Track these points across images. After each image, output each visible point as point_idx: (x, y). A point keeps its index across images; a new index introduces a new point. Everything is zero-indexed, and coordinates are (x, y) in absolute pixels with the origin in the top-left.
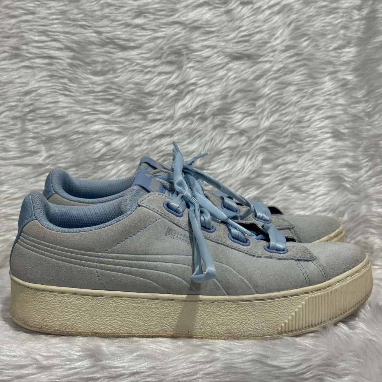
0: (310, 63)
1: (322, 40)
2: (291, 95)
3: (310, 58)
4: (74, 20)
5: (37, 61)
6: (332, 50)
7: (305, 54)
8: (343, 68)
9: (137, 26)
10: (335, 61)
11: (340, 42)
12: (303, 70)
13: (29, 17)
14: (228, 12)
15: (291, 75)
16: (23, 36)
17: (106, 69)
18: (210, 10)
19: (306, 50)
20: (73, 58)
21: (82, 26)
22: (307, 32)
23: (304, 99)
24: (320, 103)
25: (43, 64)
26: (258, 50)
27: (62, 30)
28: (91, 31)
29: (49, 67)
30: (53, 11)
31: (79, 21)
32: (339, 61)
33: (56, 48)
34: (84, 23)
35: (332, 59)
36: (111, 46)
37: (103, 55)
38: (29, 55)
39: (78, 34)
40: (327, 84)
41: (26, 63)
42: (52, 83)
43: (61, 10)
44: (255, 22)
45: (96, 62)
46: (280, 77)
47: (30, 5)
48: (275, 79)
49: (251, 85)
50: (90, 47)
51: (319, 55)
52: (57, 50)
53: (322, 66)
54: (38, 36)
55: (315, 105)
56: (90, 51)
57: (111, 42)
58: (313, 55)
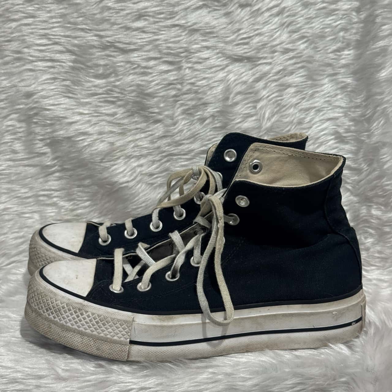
0: (310, 65)
1: (321, 43)
2: (291, 97)
3: (310, 60)
4: (75, 24)
5: (40, 63)
6: (331, 53)
7: (304, 57)
8: (342, 70)
9: (137, 29)
10: (335, 64)
11: (339, 45)
12: (302, 72)
13: (30, 20)
14: (227, 14)
15: (290, 77)
16: (24, 39)
17: (108, 72)
18: (209, 12)
19: (305, 52)
20: (74, 61)
21: (82, 30)
22: (306, 34)
23: (304, 101)
24: (320, 105)
25: (45, 67)
26: (258, 52)
27: (62, 34)
28: (91, 34)
29: (52, 70)
30: (53, 14)
31: (80, 25)
32: (339, 64)
33: (58, 51)
34: (84, 26)
35: (331, 61)
36: (112, 49)
37: (104, 59)
38: (31, 58)
39: (79, 37)
40: (327, 85)
41: (29, 67)
42: (55, 85)
43: (61, 13)
44: (253, 24)
45: (98, 66)
46: (279, 79)
47: (30, 8)
48: (275, 81)
49: (251, 87)
50: (91, 51)
51: (318, 57)
52: (59, 53)
53: (321, 68)
54: (39, 39)
55: (315, 107)
56: (92, 54)
57: (111, 45)
58: (313, 57)
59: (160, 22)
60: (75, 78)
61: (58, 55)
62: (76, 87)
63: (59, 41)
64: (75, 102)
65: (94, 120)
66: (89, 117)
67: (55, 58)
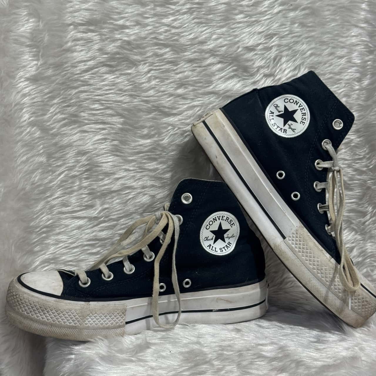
59: (199, 90)
60: (124, 139)
61: (110, 118)
62: (124, 147)
63: (111, 105)
64: (122, 159)
65: (139, 175)
66: (134, 173)
67: (106, 121)
